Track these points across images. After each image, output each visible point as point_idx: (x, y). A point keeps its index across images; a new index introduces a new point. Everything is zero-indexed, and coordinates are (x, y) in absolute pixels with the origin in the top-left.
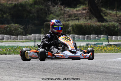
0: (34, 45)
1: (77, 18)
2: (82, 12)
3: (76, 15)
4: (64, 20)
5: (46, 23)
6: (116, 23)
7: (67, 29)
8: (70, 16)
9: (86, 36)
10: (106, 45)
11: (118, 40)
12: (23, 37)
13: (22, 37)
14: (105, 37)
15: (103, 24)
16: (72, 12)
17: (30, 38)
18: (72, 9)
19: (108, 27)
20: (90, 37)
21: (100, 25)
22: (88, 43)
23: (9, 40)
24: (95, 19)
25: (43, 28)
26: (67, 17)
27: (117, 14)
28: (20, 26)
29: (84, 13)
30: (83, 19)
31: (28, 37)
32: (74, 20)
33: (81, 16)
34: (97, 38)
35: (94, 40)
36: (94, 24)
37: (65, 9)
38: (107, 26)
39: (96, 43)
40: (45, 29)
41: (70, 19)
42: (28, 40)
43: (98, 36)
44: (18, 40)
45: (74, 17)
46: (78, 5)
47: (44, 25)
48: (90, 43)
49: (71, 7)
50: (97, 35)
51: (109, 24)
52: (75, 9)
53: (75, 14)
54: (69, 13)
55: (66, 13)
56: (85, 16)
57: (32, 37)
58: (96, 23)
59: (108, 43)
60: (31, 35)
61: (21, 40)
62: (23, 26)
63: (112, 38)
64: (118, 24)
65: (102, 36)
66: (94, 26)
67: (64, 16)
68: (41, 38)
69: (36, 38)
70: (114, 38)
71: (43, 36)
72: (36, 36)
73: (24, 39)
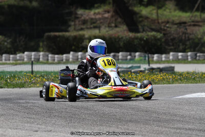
0: (31, 70)
1: (95, 25)
2: (102, 17)
3: (94, 21)
4: (75, 29)
5: (47, 34)
6: (159, 34)
7: (81, 43)
8: (85, 22)
9: (112, 54)
10: (145, 68)
12: (11, 56)
13: (10, 57)
14: (142, 56)
15: (139, 35)
16: (88, 16)
17: (23, 58)
18: (87, 11)
19: (147, 39)
20: (118, 56)
21: (133, 37)
24: (125, 27)
25: (43, 42)
26: (79, 24)
28: (6, 39)
29: (107, 18)
30: (106, 27)
31: (19, 56)
32: (91, 28)
33: (101, 23)
34: (129, 57)
35: (124, 62)
36: (124, 36)
38: (145, 39)
39: (129, 66)
41: (83, 27)
42: (19, 62)
43: (130, 55)
44: (4, 61)
45: (91, 24)
46: (96, 5)
47: (45, 37)
48: (120, 65)
49: (86, 8)
50: (128, 53)
51: (148, 35)
52: (92, 12)
53: (92, 19)
54: (83, 18)
55: (78, 18)
56: (108, 22)
57: (25, 57)
58: (127, 34)
59: (148, 65)
60: (24, 53)
61: (8, 62)
62: (10, 38)
63: (153, 57)
64: (161, 35)
65: (137, 54)
66: (124, 38)
67: (75, 22)
68: (39, 59)
69: (31, 58)
70: (156, 57)
71: (43, 55)
72: (31, 56)
73: (13, 60)
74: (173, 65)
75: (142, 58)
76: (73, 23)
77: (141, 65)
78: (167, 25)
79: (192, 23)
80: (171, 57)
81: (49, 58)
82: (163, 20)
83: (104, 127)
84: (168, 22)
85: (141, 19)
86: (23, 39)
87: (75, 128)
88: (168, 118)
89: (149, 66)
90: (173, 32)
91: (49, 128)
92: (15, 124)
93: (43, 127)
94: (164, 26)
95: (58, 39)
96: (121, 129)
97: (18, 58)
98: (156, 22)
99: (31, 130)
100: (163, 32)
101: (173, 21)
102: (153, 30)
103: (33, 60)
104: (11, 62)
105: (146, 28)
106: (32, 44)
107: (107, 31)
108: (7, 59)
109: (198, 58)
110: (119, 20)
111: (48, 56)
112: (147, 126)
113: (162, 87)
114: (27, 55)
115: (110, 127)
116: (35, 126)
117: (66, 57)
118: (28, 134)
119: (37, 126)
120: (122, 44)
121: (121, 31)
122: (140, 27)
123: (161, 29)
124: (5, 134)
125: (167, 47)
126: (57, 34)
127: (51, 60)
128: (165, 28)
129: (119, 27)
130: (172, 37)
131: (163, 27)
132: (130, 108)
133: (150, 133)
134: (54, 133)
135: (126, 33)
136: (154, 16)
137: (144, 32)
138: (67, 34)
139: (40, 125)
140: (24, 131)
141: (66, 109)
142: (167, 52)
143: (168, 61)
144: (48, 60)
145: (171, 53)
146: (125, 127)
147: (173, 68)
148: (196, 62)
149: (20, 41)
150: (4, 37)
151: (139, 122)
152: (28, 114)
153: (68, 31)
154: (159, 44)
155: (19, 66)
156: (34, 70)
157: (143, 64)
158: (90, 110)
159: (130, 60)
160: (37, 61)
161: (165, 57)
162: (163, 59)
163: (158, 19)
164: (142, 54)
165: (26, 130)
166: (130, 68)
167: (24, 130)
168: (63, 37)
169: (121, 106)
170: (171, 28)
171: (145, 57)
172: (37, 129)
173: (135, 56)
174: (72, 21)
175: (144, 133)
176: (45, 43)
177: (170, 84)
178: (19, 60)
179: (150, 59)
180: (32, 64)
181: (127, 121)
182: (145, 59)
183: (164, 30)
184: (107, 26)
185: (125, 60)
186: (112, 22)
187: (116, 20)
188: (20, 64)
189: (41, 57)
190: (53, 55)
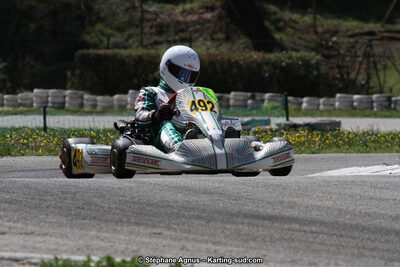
0: (42, 125)
1: (183, 35)
2: (200, 18)
3: (183, 26)
4: (141, 44)
5: (80, 52)
6: (313, 53)
10: (279, 125)
11: (318, 109)
12: (6, 96)
13: (3, 99)
14: (276, 101)
15: (272, 56)
16: (169, 16)
17: (29, 102)
18: (168, 7)
19: (287, 65)
20: (228, 100)
21: (259, 60)
24: (243, 40)
26: (152, 34)
27: (318, 23)
29: (209, 21)
30: (206, 39)
31: (22, 98)
32: (175, 42)
33: (196, 31)
34: (250, 102)
35: (239, 111)
36: (242, 58)
37: (145, 7)
38: (284, 64)
39: (247, 120)
40: (77, 72)
41: (161, 39)
42: (21, 108)
43: (253, 97)
45: (176, 33)
47: (76, 59)
50: (249, 94)
51: (290, 58)
52: (180, 8)
53: (178, 23)
54: (159, 20)
55: (148, 20)
56: (210, 30)
57: (34, 99)
58: (248, 55)
59: (285, 118)
60: (32, 90)
63: (301, 103)
64: (318, 57)
65: (267, 96)
66: (241, 63)
67: (142, 28)
68: (64, 103)
69: (47, 102)
70: (305, 103)
71: (71, 96)
72: (48, 96)
73: (9, 105)
74: (338, 120)
75: (275, 104)
77: (272, 119)
78: (335, 38)
79: (386, 34)
80: (337, 104)
81: (85, 102)
82: (326, 28)
84: (336, 32)
89: (288, 120)
97: (19, 101)
98: (312, 30)
101: (347, 30)
103: (49, 104)
104: (5, 108)
109: (393, 106)
111: (82, 97)
114: (37, 96)
117: (119, 100)
123: (321, 45)
128: (330, 44)
135: (246, 52)
136: (308, 19)
137: (285, 52)
143: (329, 113)
144: (82, 105)
145: (338, 96)
147: (339, 124)
148: (387, 113)
156: (48, 125)
159: (253, 107)
160: (60, 107)
161: (325, 104)
162: (322, 107)
163: (315, 26)
164: (279, 96)
166: (248, 123)
173: (263, 101)
178: (22, 105)
179: (294, 107)
180: (45, 113)
183: (327, 48)
184: (208, 37)
185: (241, 108)
186: (220, 31)
188: (22, 113)
189: (67, 99)
190: (92, 97)
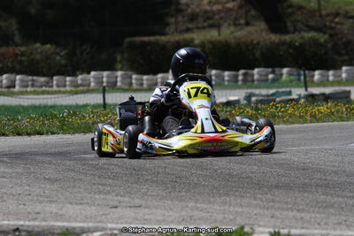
0: (102, 102)
1: (210, 22)
2: (223, 7)
3: (210, 15)
4: (176, 30)
5: (128, 40)
6: (321, 34)
8: (193, 17)
9: (242, 72)
10: (299, 95)
11: (328, 80)
12: (68, 79)
13: (65, 81)
14: (293, 75)
15: (287, 38)
16: (198, 6)
17: (88, 82)
19: (301, 45)
20: (253, 75)
21: (277, 41)
22: (249, 91)
23: (29, 89)
24: (262, 25)
25: (122, 52)
26: (184, 22)
27: (322, 7)
28: (58, 50)
29: (231, 9)
30: (229, 25)
31: (82, 80)
32: (204, 28)
33: (221, 18)
34: (271, 76)
35: (263, 84)
36: (262, 40)
38: (297, 44)
39: (271, 91)
41: (190, 26)
42: (81, 88)
43: (273, 72)
44: (55, 88)
45: (205, 21)
47: (125, 45)
48: (257, 91)
50: (270, 70)
51: (302, 38)
53: (206, 12)
54: (189, 11)
56: (233, 17)
57: (92, 80)
58: (267, 38)
59: (304, 89)
60: (89, 73)
61: (62, 89)
62: (65, 49)
63: (313, 76)
64: (326, 36)
65: (285, 70)
66: (262, 43)
67: (176, 18)
68: (116, 82)
69: (102, 82)
70: (317, 75)
71: (122, 76)
72: (102, 77)
73: (70, 86)
74: (347, 89)
75: (292, 78)
76: (172, 20)
77: (293, 90)
78: (337, 20)
80: (344, 75)
81: (134, 81)
82: (329, 11)
83: (232, 198)
84: (337, 14)
85: (290, 10)
86: (88, 50)
87: (181, 201)
88: (342, 179)
89: (306, 90)
90: (346, 31)
91: (137, 202)
92: (79, 195)
93: (127, 199)
94: (332, 21)
95: (149, 48)
96: (262, 201)
97: (79, 82)
98: (317, 14)
99: (105, 206)
100: (329, 31)
101: (347, 12)
102: (311, 28)
103: (105, 84)
104: (68, 88)
105: (299, 25)
106: (104, 56)
107: (232, 33)
108: (60, 84)
110: (253, 12)
111: (131, 77)
112: (305, 195)
113: (329, 126)
114: (94, 77)
115: (243, 197)
116: (112, 199)
117: (162, 78)
118: (101, 213)
119: (116, 198)
120: (258, 54)
121: (256, 31)
122: (289, 24)
123: (325, 26)
124: (60, 212)
125: (336, 57)
126: (146, 39)
127: (137, 84)
128: (333, 25)
129: (253, 25)
130: (344, 40)
131: (328, 23)
132: (275, 164)
133: (312, 206)
134: (146, 210)
135: (264, 34)
136: (313, 4)
137: (297, 33)
138: (163, 38)
139: (121, 196)
140: (94, 208)
141: (165, 167)
142: (337, 67)
143: (339, 82)
144: (131, 84)
145: (344, 68)
146: (269, 196)
147: (349, 92)
149: (82, 54)
150: (54, 47)
151: (291, 188)
152: (99, 177)
153: (164, 34)
154: (323, 51)
155: (82, 95)
156: (107, 101)
157: (295, 87)
158: (207, 169)
159: (274, 80)
160: (113, 86)
161: (334, 75)
162: (331, 78)
163: (320, 10)
164: (294, 71)
165: (98, 205)
166: (273, 95)
167: (94, 205)
168: (157, 44)
169: (260, 161)
170: (342, 24)
171: (299, 75)
172: (116, 203)
173: (281, 75)
174: (172, 16)
175: (301, 207)
176: (126, 55)
177: (343, 121)
178: (81, 85)
179: (308, 79)
180: (104, 92)
181: (271, 188)
182: (299, 80)
183: (331, 28)
184: (232, 23)
185: (264, 82)
186: (241, 17)
187: (247, 12)
188: (83, 92)
189: (119, 79)
190: (139, 76)
